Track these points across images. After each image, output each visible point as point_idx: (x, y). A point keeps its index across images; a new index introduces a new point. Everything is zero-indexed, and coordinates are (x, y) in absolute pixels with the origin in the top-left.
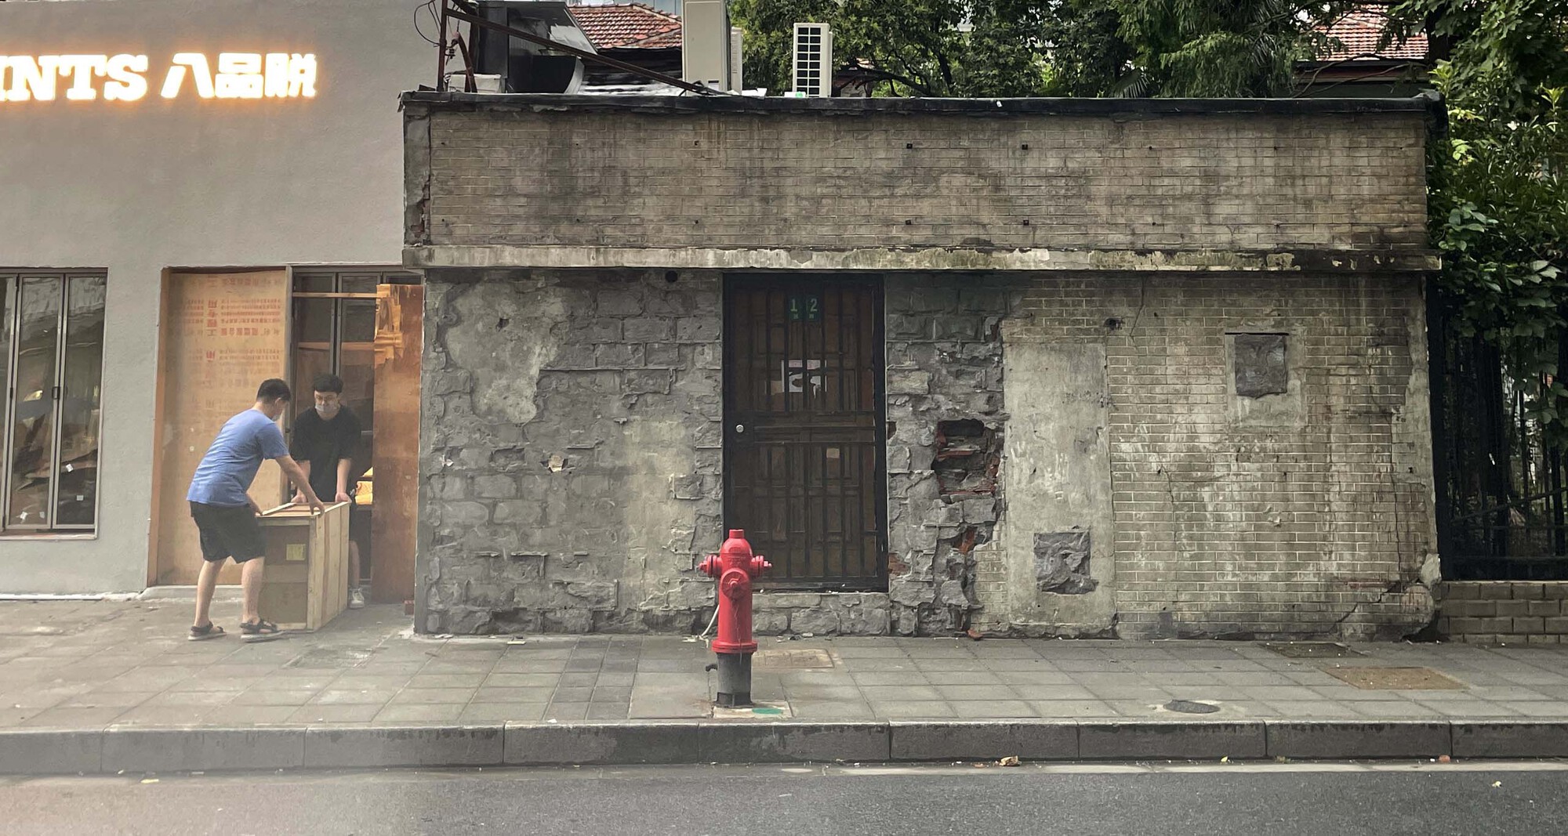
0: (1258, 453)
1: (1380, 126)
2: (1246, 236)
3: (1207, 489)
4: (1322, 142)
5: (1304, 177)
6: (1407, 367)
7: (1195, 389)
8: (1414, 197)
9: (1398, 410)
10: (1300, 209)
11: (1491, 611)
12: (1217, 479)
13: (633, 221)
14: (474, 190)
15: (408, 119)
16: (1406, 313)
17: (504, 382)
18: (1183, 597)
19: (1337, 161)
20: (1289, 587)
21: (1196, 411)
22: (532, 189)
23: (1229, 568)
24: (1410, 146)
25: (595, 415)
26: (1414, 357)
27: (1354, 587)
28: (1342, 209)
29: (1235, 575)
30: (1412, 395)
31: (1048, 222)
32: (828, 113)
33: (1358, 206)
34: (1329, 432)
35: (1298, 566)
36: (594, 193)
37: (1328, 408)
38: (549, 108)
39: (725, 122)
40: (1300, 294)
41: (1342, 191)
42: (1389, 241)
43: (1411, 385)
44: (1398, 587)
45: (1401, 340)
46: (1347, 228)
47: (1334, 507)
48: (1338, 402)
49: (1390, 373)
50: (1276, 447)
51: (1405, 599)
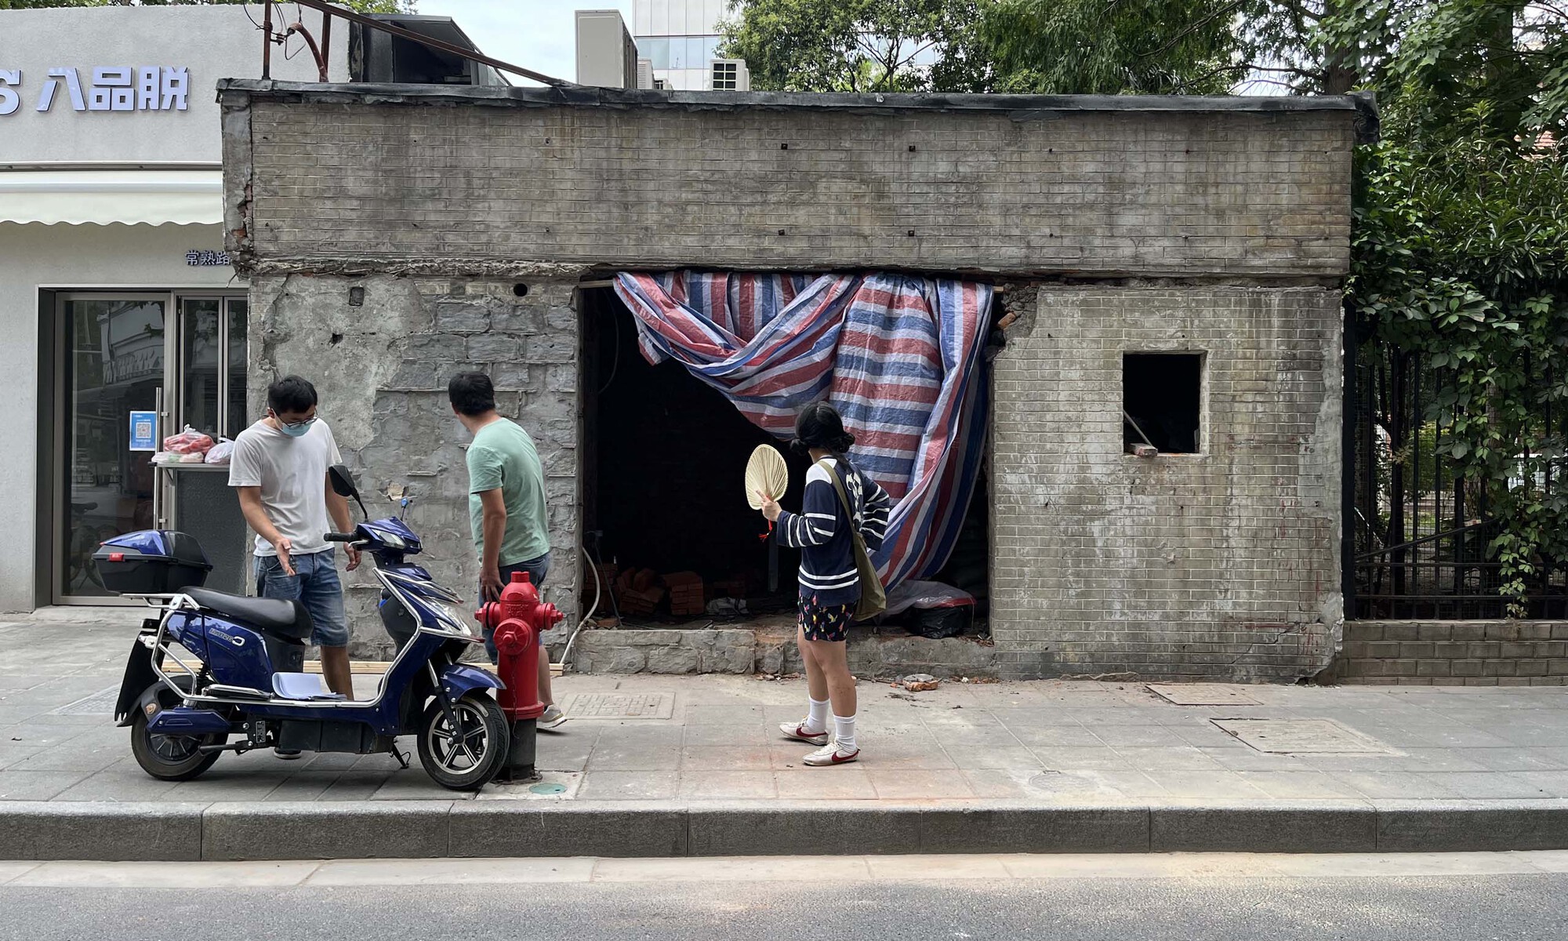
0: (1153, 486)
1: (1304, 128)
2: (1151, 249)
3: (1097, 523)
4: (1239, 146)
5: (1217, 184)
6: (1318, 393)
7: (1089, 416)
8: (1337, 207)
9: (1306, 440)
10: (1211, 220)
11: (1394, 651)
12: (1109, 513)
13: (477, 227)
14: (301, 192)
15: (227, 110)
16: (1320, 335)
17: (338, 403)
18: (1066, 637)
19: (1254, 167)
20: (1180, 627)
21: (1088, 440)
22: (364, 189)
23: (1117, 606)
24: (1335, 149)
25: (437, 440)
26: (1328, 383)
27: (1250, 627)
28: (1256, 220)
29: (1123, 614)
30: (1322, 423)
31: (936, 233)
32: (693, 108)
33: (1275, 217)
34: (1231, 463)
35: (1191, 605)
36: (434, 196)
37: (1232, 437)
38: (383, 99)
39: (581, 118)
40: (1208, 314)
41: (1258, 200)
42: (1308, 255)
43: (1322, 413)
44: (1296, 627)
45: (1313, 364)
46: (1262, 241)
47: (1233, 543)
48: (1242, 431)
49: (1300, 399)
50: (1174, 478)
51: (1304, 640)
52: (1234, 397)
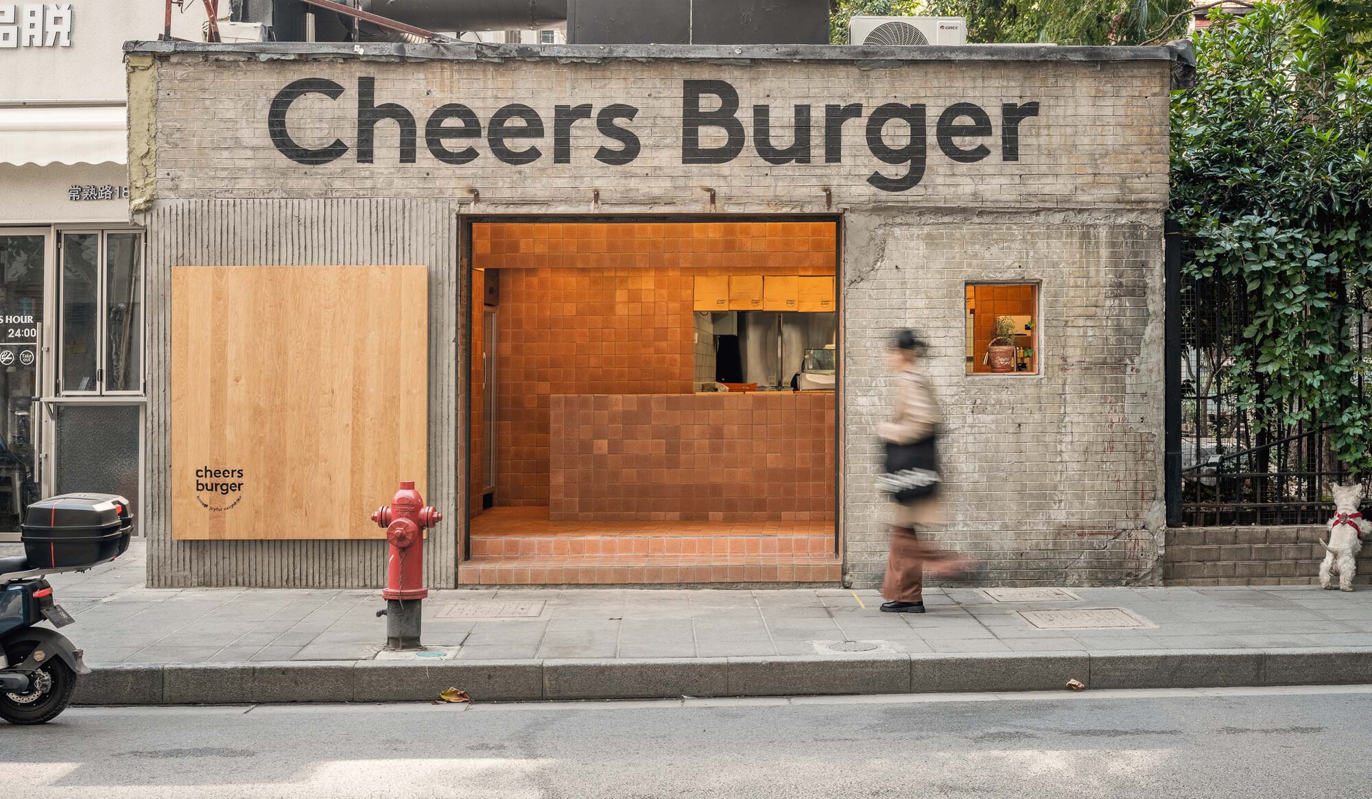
0: (994, 405)
1: (1126, 74)
2: (989, 187)
3: (941, 441)
4: (1068, 91)
5: (1048, 127)
6: (1144, 319)
7: (934, 342)
8: (1157, 147)
9: (1132, 361)
10: (1043, 159)
11: (1214, 555)
12: (952, 431)
13: (363, 174)
14: (200, 144)
15: (132, 70)
16: (1144, 264)
19: (1083, 110)
20: (1018, 536)
21: (933, 364)
22: (257, 141)
23: (960, 517)
24: (1154, 95)
26: (1151, 308)
28: (1085, 159)
29: (966, 525)
30: (1147, 345)
31: (791, 173)
32: (563, 61)
33: (1103, 156)
34: (1064, 384)
35: (1028, 515)
37: (1064, 359)
38: (276, 57)
39: (459, 71)
40: (1041, 244)
41: (1086, 140)
42: (1132, 192)
43: (1146, 337)
44: (1123, 534)
45: (1138, 291)
46: (1090, 179)
47: (1066, 457)
48: (1074, 354)
49: (1127, 324)
50: (1012, 398)
51: (1130, 545)
52: (1067, 322)
